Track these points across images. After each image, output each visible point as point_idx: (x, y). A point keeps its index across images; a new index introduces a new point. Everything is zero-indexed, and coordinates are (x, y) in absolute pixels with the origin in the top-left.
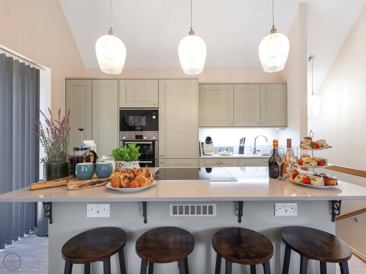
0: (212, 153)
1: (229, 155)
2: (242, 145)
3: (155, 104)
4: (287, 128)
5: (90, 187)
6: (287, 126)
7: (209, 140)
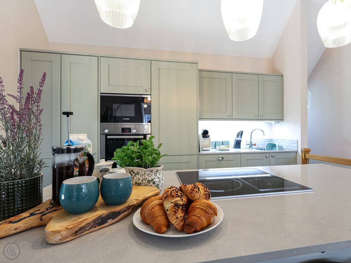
0: (210, 148)
1: (228, 150)
2: (239, 139)
3: (147, 90)
4: (283, 121)
5: (97, 228)
6: (283, 120)
7: (205, 134)
